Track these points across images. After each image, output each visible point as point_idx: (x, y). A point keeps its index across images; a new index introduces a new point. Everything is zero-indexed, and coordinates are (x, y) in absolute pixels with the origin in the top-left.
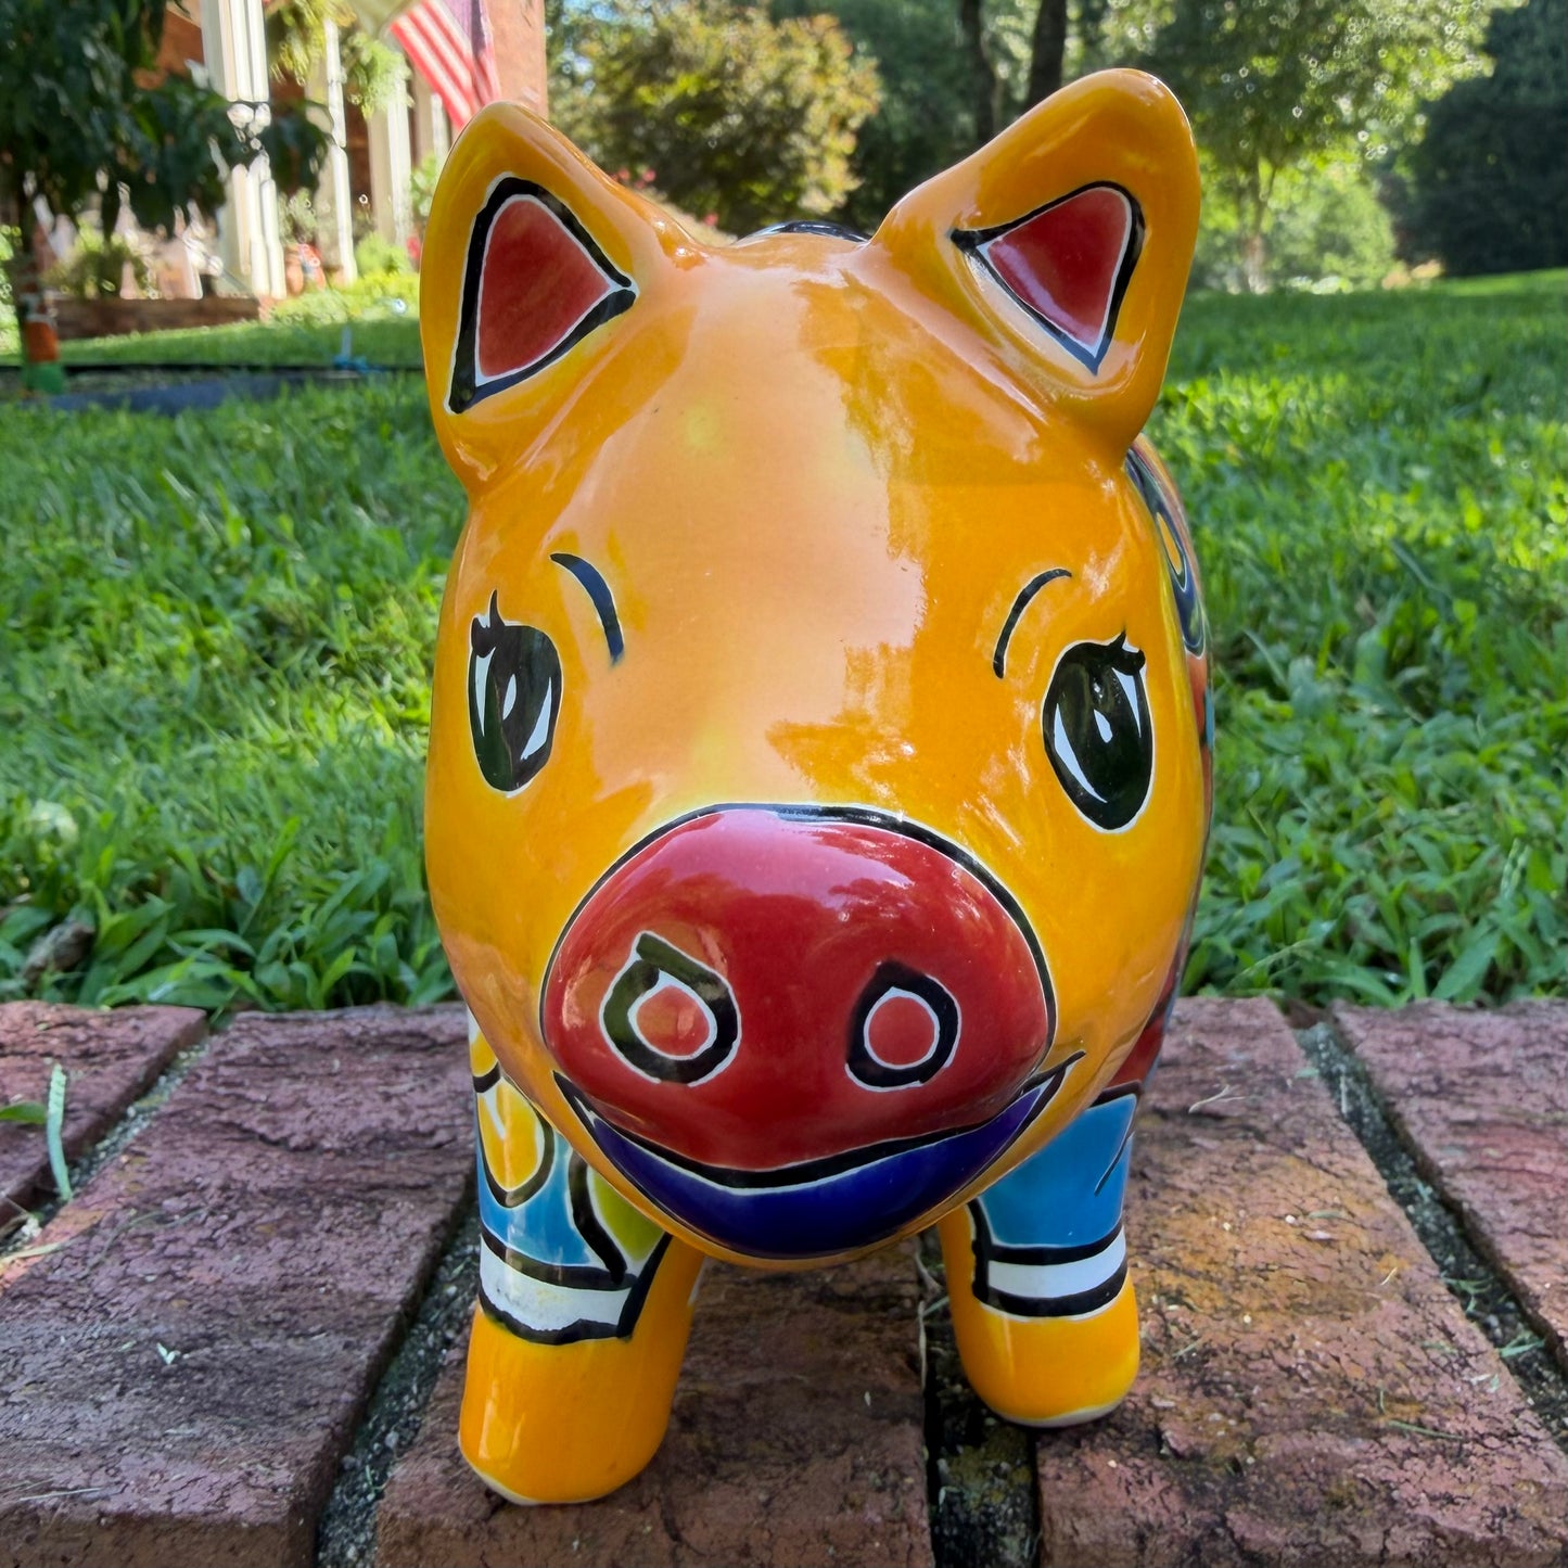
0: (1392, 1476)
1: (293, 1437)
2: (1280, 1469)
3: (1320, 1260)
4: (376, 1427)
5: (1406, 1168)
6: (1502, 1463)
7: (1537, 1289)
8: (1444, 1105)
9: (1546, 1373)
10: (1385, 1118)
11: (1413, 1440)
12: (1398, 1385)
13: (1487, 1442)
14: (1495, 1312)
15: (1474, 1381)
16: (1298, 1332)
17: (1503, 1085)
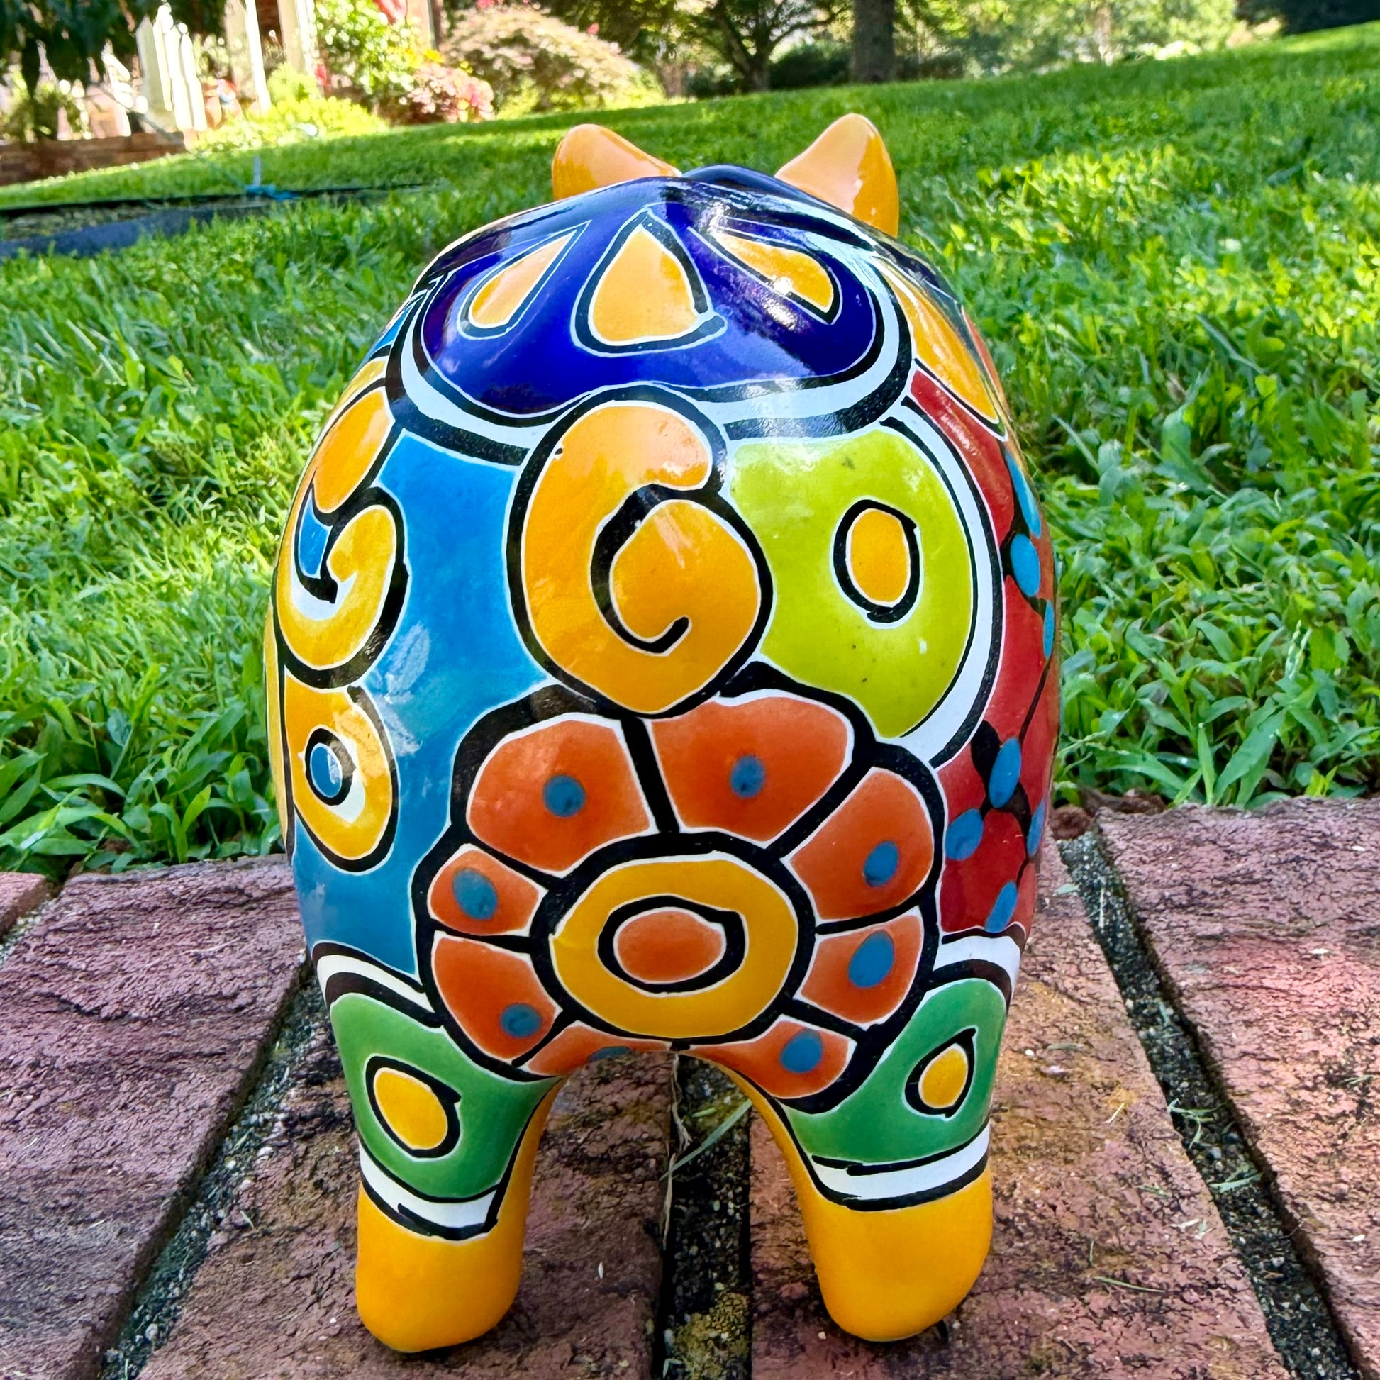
0: (1089, 1339)
1: (55, 1337)
2: (984, 1332)
3: (1053, 1096)
4: (142, 1316)
5: (1152, 987)
6: (1199, 1318)
7: (1258, 1119)
8: (1192, 919)
9: (1260, 1209)
10: (1137, 934)
11: (1116, 1295)
12: (1108, 1235)
13: (1186, 1296)
14: (1219, 1143)
15: (1183, 1226)
16: (1019, 1177)
17: (1251, 894)
